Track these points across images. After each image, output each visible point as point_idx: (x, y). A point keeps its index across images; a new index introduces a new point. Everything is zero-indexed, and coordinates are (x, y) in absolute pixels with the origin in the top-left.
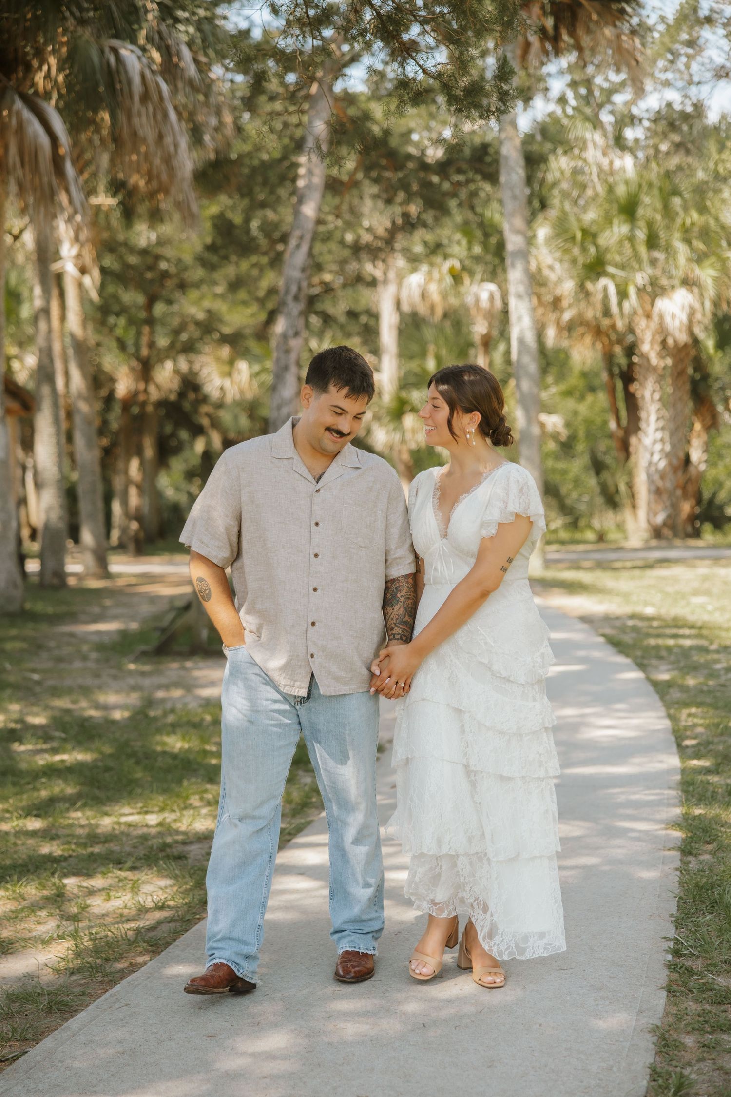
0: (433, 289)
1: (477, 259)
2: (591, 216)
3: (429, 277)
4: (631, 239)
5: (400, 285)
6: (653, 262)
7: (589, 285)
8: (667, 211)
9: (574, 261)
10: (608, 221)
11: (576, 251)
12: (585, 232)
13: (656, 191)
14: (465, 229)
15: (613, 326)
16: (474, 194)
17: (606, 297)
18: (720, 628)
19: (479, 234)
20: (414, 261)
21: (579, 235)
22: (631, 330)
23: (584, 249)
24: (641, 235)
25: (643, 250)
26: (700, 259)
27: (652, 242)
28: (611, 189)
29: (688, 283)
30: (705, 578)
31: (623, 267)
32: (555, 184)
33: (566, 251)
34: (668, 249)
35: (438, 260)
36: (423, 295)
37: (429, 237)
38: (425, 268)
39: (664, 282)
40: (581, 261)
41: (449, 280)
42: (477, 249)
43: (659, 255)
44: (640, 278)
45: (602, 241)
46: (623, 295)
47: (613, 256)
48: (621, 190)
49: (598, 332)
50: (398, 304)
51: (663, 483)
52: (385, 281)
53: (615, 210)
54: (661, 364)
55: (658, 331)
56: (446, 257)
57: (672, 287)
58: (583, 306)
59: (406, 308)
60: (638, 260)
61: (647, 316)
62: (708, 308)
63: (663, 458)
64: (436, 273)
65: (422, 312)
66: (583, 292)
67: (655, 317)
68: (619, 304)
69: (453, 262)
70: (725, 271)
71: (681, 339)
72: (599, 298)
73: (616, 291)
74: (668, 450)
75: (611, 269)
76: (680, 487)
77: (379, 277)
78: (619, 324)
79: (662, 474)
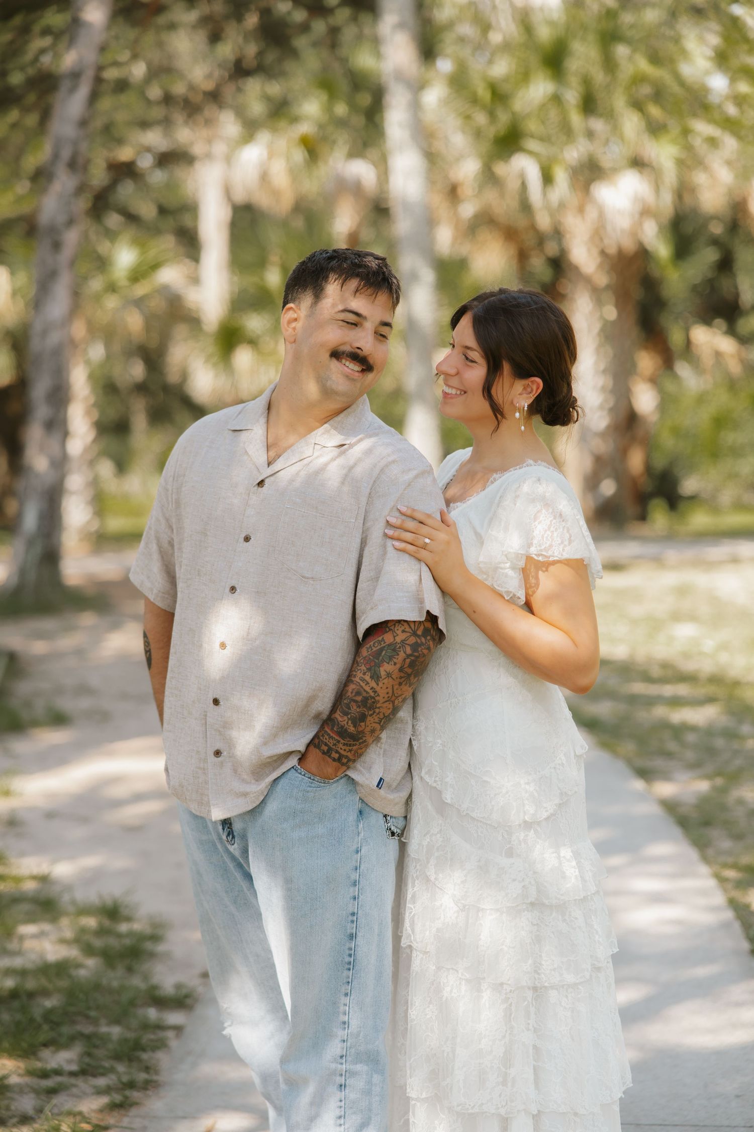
0: (277, 169)
1: (341, 123)
2: (501, 68)
3: (271, 155)
4: (556, 99)
5: (229, 160)
6: (590, 134)
7: (501, 169)
8: (609, 64)
9: (478, 134)
10: (524, 77)
11: (481, 118)
12: (494, 90)
13: (591, 37)
14: (325, 81)
15: (533, 227)
16: (334, 31)
17: (524, 185)
19: (344, 85)
20: (250, 128)
21: (484, 94)
22: (558, 233)
23: (492, 115)
24: (572, 97)
25: (576, 119)
26: (655, 129)
27: (589, 105)
28: (529, 30)
29: (638, 163)
31: (545, 139)
32: (447, 27)
33: (468, 117)
34: (610, 116)
35: (282, 124)
36: (264, 177)
37: (275, 89)
38: (264, 137)
39: (606, 161)
40: (488, 132)
41: (299, 155)
42: (341, 109)
43: (598, 125)
44: (574, 153)
45: (518, 105)
46: (547, 179)
47: (532, 126)
48: (544, 34)
49: (510, 234)
50: (228, 192)
51: (603, 447)
52: (209, 156)
53: (534, 61)
54: (602, 280)
55: (598, 232)
56: (295, 120)
57: (615, 170)
58: (491, 196)
59: (240, 197)
60: (567, 131)
61: (581, 210)
62: (667, 201)
63: (605, 413)
64: (282, 143)
65: (263, 201)
66: (489, 177)
67: (592, 213)
68: (544, 194)
69: (305, 128)
70: (689, 148)
71: (629, 246)
72: (513, 185)
73: (540, 175)
74: (611, 403)
75: (532, 144)
76: (623, 452)
77: (198, 149)
78: (544, 221)
79: (603, 435)
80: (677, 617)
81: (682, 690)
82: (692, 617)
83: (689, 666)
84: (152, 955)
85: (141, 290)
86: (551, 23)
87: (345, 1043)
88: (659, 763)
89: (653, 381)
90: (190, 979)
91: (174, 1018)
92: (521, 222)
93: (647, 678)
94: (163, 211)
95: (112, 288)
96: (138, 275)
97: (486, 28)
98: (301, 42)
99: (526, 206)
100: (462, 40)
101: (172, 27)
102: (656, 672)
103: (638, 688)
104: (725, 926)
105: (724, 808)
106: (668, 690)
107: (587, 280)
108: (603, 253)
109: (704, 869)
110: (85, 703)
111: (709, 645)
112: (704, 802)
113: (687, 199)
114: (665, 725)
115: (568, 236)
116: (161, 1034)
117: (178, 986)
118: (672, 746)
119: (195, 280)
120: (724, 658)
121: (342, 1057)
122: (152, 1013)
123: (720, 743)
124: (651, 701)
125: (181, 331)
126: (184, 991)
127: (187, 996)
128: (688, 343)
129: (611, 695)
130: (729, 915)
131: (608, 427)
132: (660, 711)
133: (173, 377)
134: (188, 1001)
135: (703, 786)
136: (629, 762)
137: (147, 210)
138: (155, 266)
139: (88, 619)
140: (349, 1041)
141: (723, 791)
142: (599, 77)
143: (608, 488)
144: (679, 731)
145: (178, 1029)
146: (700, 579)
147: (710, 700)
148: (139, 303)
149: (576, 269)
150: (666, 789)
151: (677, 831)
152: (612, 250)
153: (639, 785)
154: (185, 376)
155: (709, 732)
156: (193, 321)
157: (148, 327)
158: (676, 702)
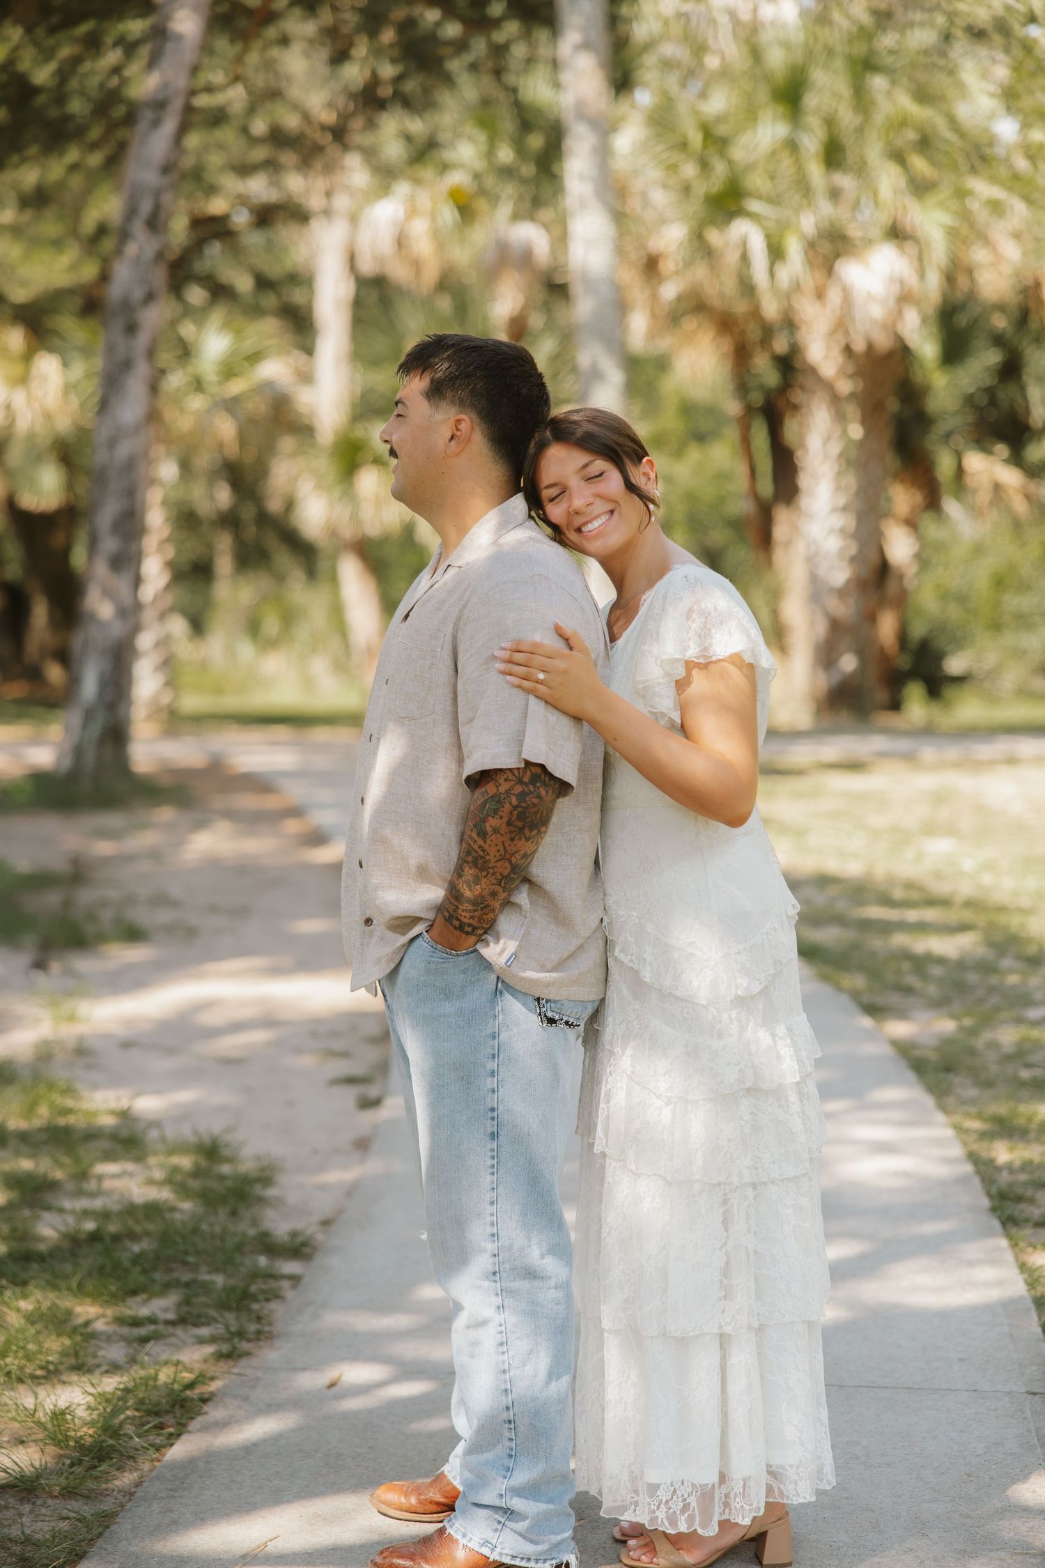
0: (420, 229)
1: (506, 173)
2: (718, 103)
3: (412, 212)
4: (792, 146)
5: (354, 219)
6: (835, 194)
7: (714, 237)
8: (861, 99)
9: (686, 189)
10: (750, 115)
11: (689, 170)
12: (707, 131)
13: (839, 63)
14: (483, 115)
15: (756, 313)
16: (499, 51)
17: (745, 258)
19: (508, 125)
20: (386, 175)
21: (696, 139)
22: (790, 323)
23: (704, 165)
24: (812, 143)
25: (816, 172)
26: (920, 188)
27: (834, 155)
28: (756, 54)
29: (897, 233)
30: (939, 798)
31: (774, 200)
32: (648, 46)
33: (673, 168)
34: (862, 170)
35: (427, 173)
36: (401, 242)
37: (416, 126)
38: (403, 188)
39: (854, 231)
40: (700, 189)
41: (448, 214)
42: (506, 154)
43: (845, 181)
44: (811, 220)
45: (738, 153)
46: (776, 253)
47: (757, 181)
48: (776, 59)
49: (725, 323)
50: (352, 260)
51: (844, 610)
52: (327, 213)
53: (763, 95)
54: (845, 387)
55: (842, 324)
56: (445, 168)
57: (869, 242)
58: (700, 272)
59: (367, 267)
60: (803, 186)
61: (820, 295)
62: (933, 284)
63: (845, 564)
64: (425, 199)
65: (399, 273)
66: (701, 247)
67: (834, 297)
68: (772, 273)
69: (458, 178)
70: (965, 215)
71: (883, 342)
72: (731, 258)
73: (764, 246)
74: (853, 549)
75: (754, 206)
76: (871, 618)
77: (315, 202)
78: (771, 309)
79: (842, 593)
80: (930, 829)
81: (930, 915)
82: (950, 830)
83: (941, 888)
84: (261, 1200)
85: (236, 387)
86: (787, 45)
87: (497, 1258)
88: (893, 999)
89: (911, 523)
90: (306, 1225)
91: (290, 1267)
92: (740, 308)
93: (887, 901)
94: (263, 283)
95: (198, 385)
96: (229, 371)
97: (700, 49)
98: (455, 65)
99: (747, 287)
100: (667, 65)
101: (284, 41)
102: (898, 894)
103: (875, 912)
104: (962, 1180)
105: (972, 1052)
106: (912, 916)
107: (828, 386)
108: (848, 350)
109: (940, 1117)
110: (165, 916)
111: (968, 864)
112: (946, 1043)
113: (963, 282)
114: (908, 956)
115: (804, 328)
116: (272, 1284)
117: (294, 1234)
118: (912, 980)
119: (306, 377)
120: (987, 879)
121: (494, 1273)
122: (263, 1261)
123: (972, 978)
124: (887, 928)
125: (287, 443)
126: (300, 1239)
127: (304, 1244)
128: (960, 471)
129: (839, 920)
130: (969, 1168)
131: (848, 582)
132: (900, 940)
133: (274, 506)
134: (306, 1250)
135: (947, 1026)
136: (855, 996)
137: (244, 283)
138: (255, 358)
139: (165, 814)
140: (501, 1255)
141: (973, 1032)
142: (847, 117)
143: (848, 663)
144: (921, 963)
145: (295, 1279)
146: (964, 783)
147: (963, 927)
148: (231, 405)
149: (813, 371)
150: (900, 1029)
151: (911, 1076)
152: (859, 346)
153: (867, 1022)
154: (290, 505)
155: (961, 965)
156: (304, 430)
157: (242, 438)
158: (922, 928)
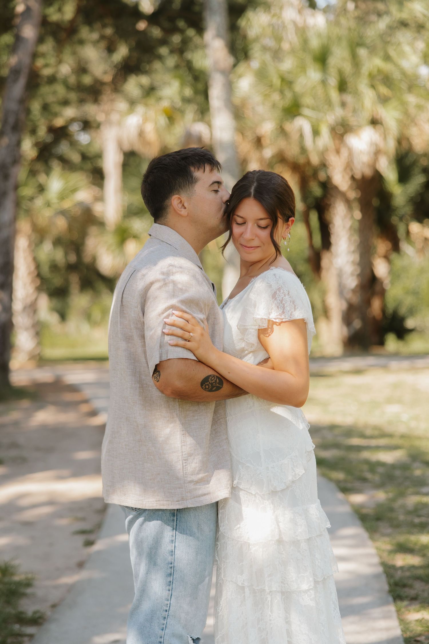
0: (149, 128)
1: (186, 101)
2: (288, 65)
3: (145, 120)
4: (323, 83)
5: (119, 124)
6: (344, 105)
7: (287, 126)
8: (356, 61)
9: (274, 105)
10: (303, 68)
11: (276, 97)
12: (283, 79)
13: (344, 44)
14: (177, 72)
15: (308, 163)
17: (302, 136)
18: (419, 438)
20: (132, 103)
21: (277, 82)
22: (324, 165)
23: (282, 94)
24: (333, 82)
25: (334, 95)
26: (384, 100)
27: (342, 87)
28: (305, 42)
29: (374, 122)
31: (315, 109)
32: (257, 39)
33: (267, 96)
34: (356, 93)
35: (152, 101)
36: (141, 134)
37: (144, 80)
38: (140, 109)
39: (353, 121)
40: (280, 105)
41: (163, 121)
42: (188, 91)
43: (349, 98)
44: (332, 117)
45: (298, 88)
46: (316, 133)
47: (307, 100)
48: (315, 43)
49: (295, 168)
50: (120, 144)
51: (356, 299)
52: (109, 122)
53: (309, 60)
54: (352, 195)
55: (349, 166)
56: (160, 99)
57: (360, 127)
58: (282, 144)
59: (127, 147)
60: (329, 103)
61: (338, 152)
62: (391, 145)
63: (355, 277)
64: (152, 113)
65: (138, 147)
66: (282, 132)
67: (344, 153)
68: (314, 141)
69: (165, 104)
70: (406, 113)
71: (368, 172)
72: (295, 137)
73: (311, 130)
74: (358, 271)
75: (306, 111)
76: (368, 303)
77: (101, 117)
78: (315, 160)
79: (354, 291)
80: (390, 401)
81: (382, 442)
82: (399, 401)
83: (389, 429)
84: (24, 595)
85: (67, 205)
86: (319, 35)
88: (358, 484)
89: (386, 257)
90: (43, 608)
91: (30, 630)
92: (302, 160)
93: (363, 436)
94: (85, 157)
95: (48, 204)
96: (62, 196)
97: (279, 39)
98: (164, 51)
99: (303, 150)
100: (265, 49)
101: (81, 42)
102: (368, 432)
103: (356, 441)
104: (376, 576)
105: (391, 510)
106: (374, 442)
107: (343, 195)
108: (353, 178)
109: (370, 543)
110: (13, 453)
111: (405, 417)
112: (379, 505)
113: (405, 144)
114: (367, 462)
115: (331, 168)
116: (20, 639)
117: (35, 613)
118: (369, 476)
119: (100, 199)
120: (413, 424)
122: (16, 627)
123: (398, 473)
124: (359, 449)
125: (93, 230)
126: (37, 615)
127: (40, 618)
128: (408, 233)
129: (337, 446)
130: (380, 569)
131: (357, 286)
132: (366, 455)
133: (87, 259)
134: (40, 621)
135: (381, 496)
136: (338, 483)
137: (75, 158)
138: (74, 190)
141: (393, 500)
142: (348, 68)
143: (357, 324)
144: (373, 466)
145: (31, 636)
146: (409, 378)
147: (396, 448)
148: (63, 213)
149: (336, 188)
150: (358, 499)
151: (358, 522)
152: (358, 176)
153: (340, 496)
154: (94, 259)
155: (393, 467)
156: (100, 224)
157: (70, 228)
158: (378, 448)
